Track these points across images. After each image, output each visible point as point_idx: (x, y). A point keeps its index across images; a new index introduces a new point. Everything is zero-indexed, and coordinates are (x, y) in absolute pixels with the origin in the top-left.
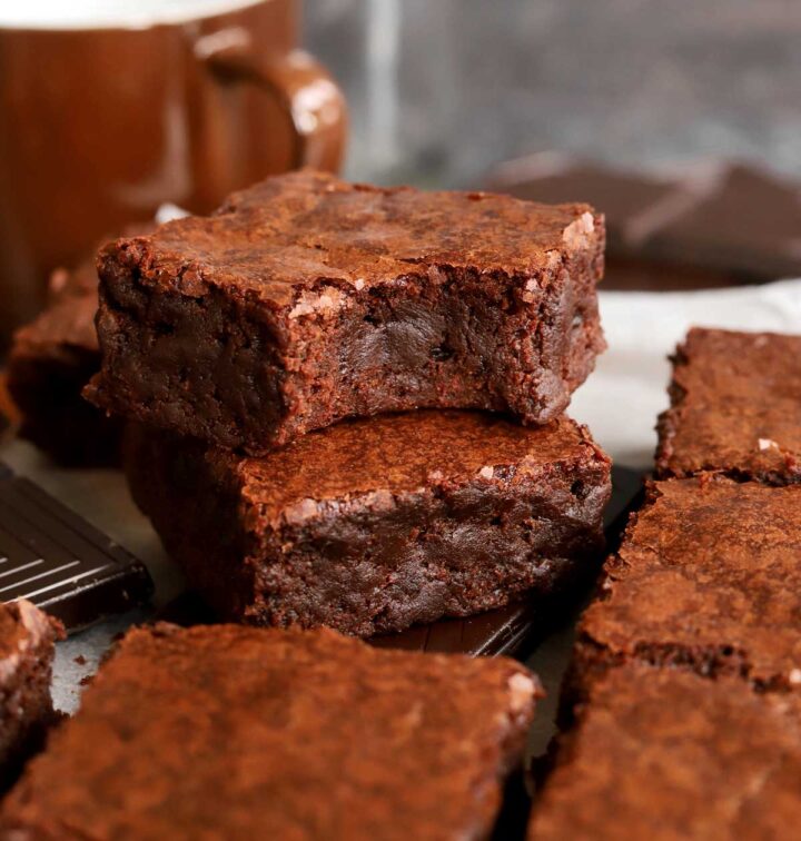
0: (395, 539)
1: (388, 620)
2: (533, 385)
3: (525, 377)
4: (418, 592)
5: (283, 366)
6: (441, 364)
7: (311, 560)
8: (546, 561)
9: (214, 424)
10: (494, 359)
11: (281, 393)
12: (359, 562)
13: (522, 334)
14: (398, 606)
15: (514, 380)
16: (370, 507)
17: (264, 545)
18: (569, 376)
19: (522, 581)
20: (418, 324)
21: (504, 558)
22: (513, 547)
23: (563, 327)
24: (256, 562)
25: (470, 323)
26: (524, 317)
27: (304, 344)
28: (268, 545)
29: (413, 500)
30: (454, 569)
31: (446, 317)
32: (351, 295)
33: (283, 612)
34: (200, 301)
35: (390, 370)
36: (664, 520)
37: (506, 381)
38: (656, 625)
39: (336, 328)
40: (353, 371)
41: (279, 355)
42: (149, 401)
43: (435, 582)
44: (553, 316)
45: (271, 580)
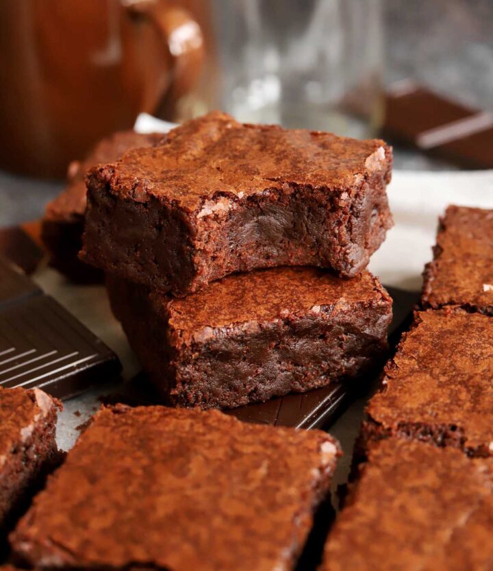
0: (261, 349)
1: (257, 395)
2: (346, 253)
3: (341, 249)
4: (275, 378)
5: (193, 246)
7: (210, 362)
8: (352, 359)
9: (154, 278)
10: (323, 239)
11: (192, 262)
12: (239, 362)
13: (339, 223)
14: (263, 387)
15: (334, 251)
16: (245, 331)
17: (181, 354)
18: (368, 246)
19: (338, 371)
20: (277, 217)
21: (328, 358)
22: (332, 351)
23: (365, 218)
24: (177, 364)
25: (308, 217)
26: (341, 213)
27: (206, 233)
28: (184, 354)
29: (271, 327)
30: (296, 364)
31: (294, 213)
32: (236, 202)
33: (194, 392)
34: (145, 205)
35: (260, 244)
36: (422, 338)
37: (329, 251)
38: (412, 411)
39: (226, 221)
40: (237, 246)
41: (191, 240)
42: (116, 262)
43: (285, 373)
44: (359, 212)
45: (186, 375)
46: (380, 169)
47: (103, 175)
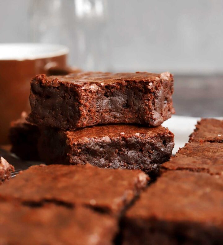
0: (111, 152)
2: (152, 115)
3: (150, 112)
5: (80, 103)
6: (126, 109)
7: (87, 156)
8: (156, 164)
9: (61, 123)
10: (141, 107)
11: (79, 110)
12: (100, 158)
13: (149, 100)
15: (146, 113)
16: (104, 141)
17: (72, 150)
18: (163, 115)
19: (148, 169)
20: (119, 97)
21: (144, 162)
22: (146, 159)
24: (70, 155)
25: (134, 97)
26: (149, 95)
27: (86, 97)
28: (74, 149)
29: (116, 140)
30: (128, 164)
31: (127, 95)
32: (100, 87)
34: (58, 88)
35: (111, 111)
37: (144, 114)
39: (95, 95)
40: (100, 109)
41: (79, 99)
43: (123, 167)
44: (158, 96)
45: (74, 160)
46: (168, 80)
47: (39, 78)
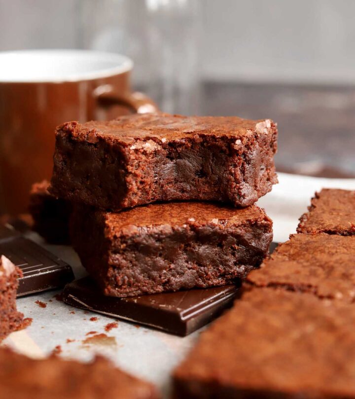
0: (173, 248)
1: (169, 285)
2: (239, 189)
3: (236, 185)
4: (183, 274)
5: (127, 170)
6: (200, 179)
7: (135, 254)
8: (243, 266)
9: (99, 198)
10: (223, 177)
11: (126, 182)
12: (157, 257)
13: (235, 166)
14: (174, 279)
15: (231, 186)
16: (161, 231)
17: (113, 245)
18: (258, 189)
19: (231, 274)
20: (190, 160)
21: (224, 263)
22: (228, 258)
23: (254, 166)
24: (109, 252)
25: (212, 161)
26: (236, 159)
27: (136, 161)
28: (115, 244)
29: (180, 229)
30: (200, 265)
31: (202, 158)
32: (160, 145)
33: (121, 276)
34: (95, 145)
35: (178, 181)
37: (228, 187)
39: (152, 158)
40: (160, 179)
41: (125, 165)
42: (73, 190)
43: (191, 270)
44: (250, 160)
45: (116, 260)
46: (267, 133)
47: (68, 127)
